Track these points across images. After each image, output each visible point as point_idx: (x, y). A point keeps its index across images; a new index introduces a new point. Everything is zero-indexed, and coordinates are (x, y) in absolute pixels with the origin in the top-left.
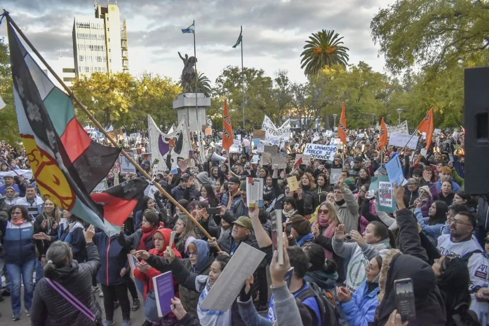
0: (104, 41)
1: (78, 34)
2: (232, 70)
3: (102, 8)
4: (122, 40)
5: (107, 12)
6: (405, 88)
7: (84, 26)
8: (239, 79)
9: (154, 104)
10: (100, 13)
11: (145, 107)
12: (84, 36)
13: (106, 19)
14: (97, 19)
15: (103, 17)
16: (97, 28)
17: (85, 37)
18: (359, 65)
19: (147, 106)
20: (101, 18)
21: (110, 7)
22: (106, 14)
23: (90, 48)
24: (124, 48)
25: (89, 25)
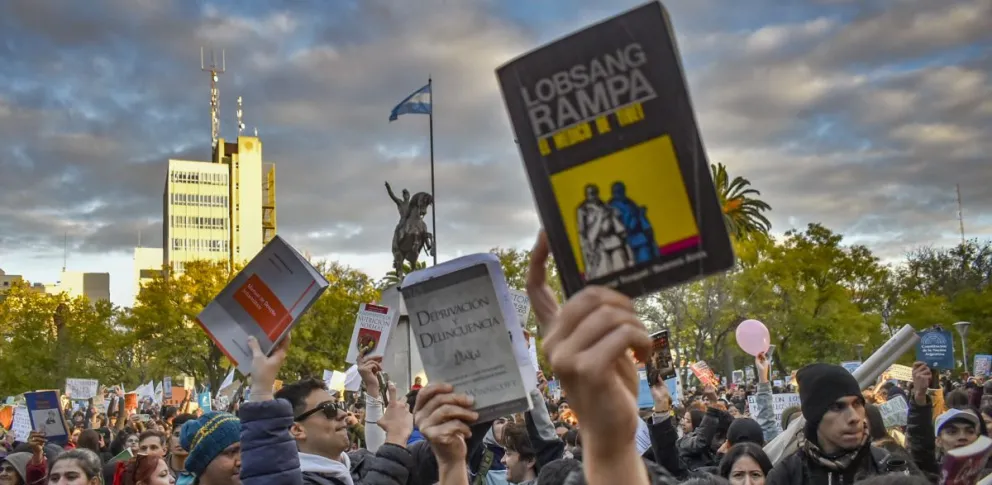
0: (226, 211)
1: (172, 195)
2: (501, 258)
3: (226, 145)
4: (264, 208)
5: (236, 152)
6: (904, 291)
7: (187, 180)
8: (517, 278)
9: (324, 331)
10: (222, 154)
11: (303, 338)
12: (183, 199)
13: (234, 166)
14: (215, 165)
15: (228, 160)
16: (212, 182)
17: (187, 202)
18: (808, 233)
19: (308, 335)
20: (224, 161)
21: (242, 142)
22: (234, 156)
23: (197, 223)
24: (269, 224)
25: (197, 178)
